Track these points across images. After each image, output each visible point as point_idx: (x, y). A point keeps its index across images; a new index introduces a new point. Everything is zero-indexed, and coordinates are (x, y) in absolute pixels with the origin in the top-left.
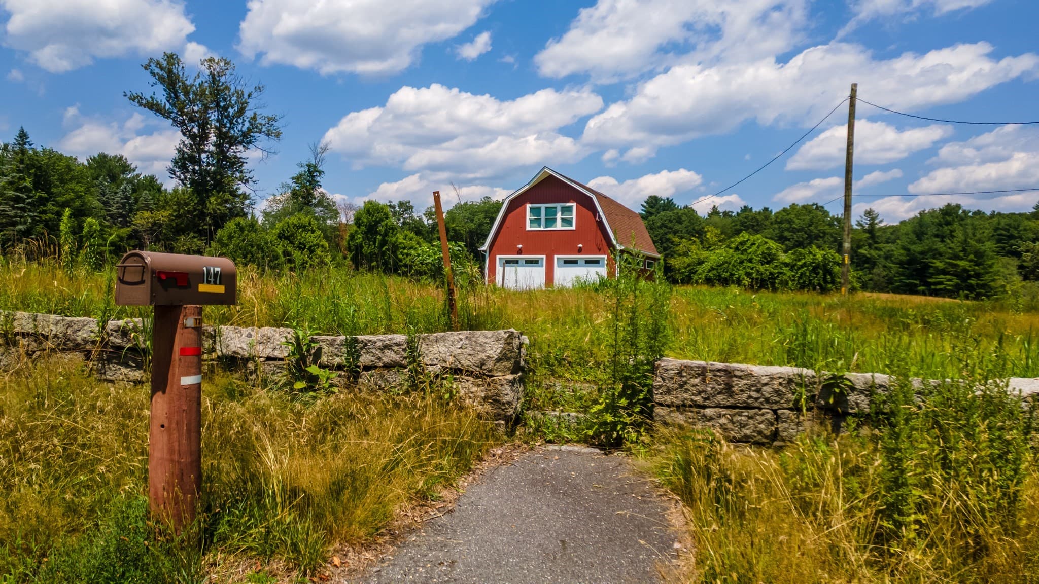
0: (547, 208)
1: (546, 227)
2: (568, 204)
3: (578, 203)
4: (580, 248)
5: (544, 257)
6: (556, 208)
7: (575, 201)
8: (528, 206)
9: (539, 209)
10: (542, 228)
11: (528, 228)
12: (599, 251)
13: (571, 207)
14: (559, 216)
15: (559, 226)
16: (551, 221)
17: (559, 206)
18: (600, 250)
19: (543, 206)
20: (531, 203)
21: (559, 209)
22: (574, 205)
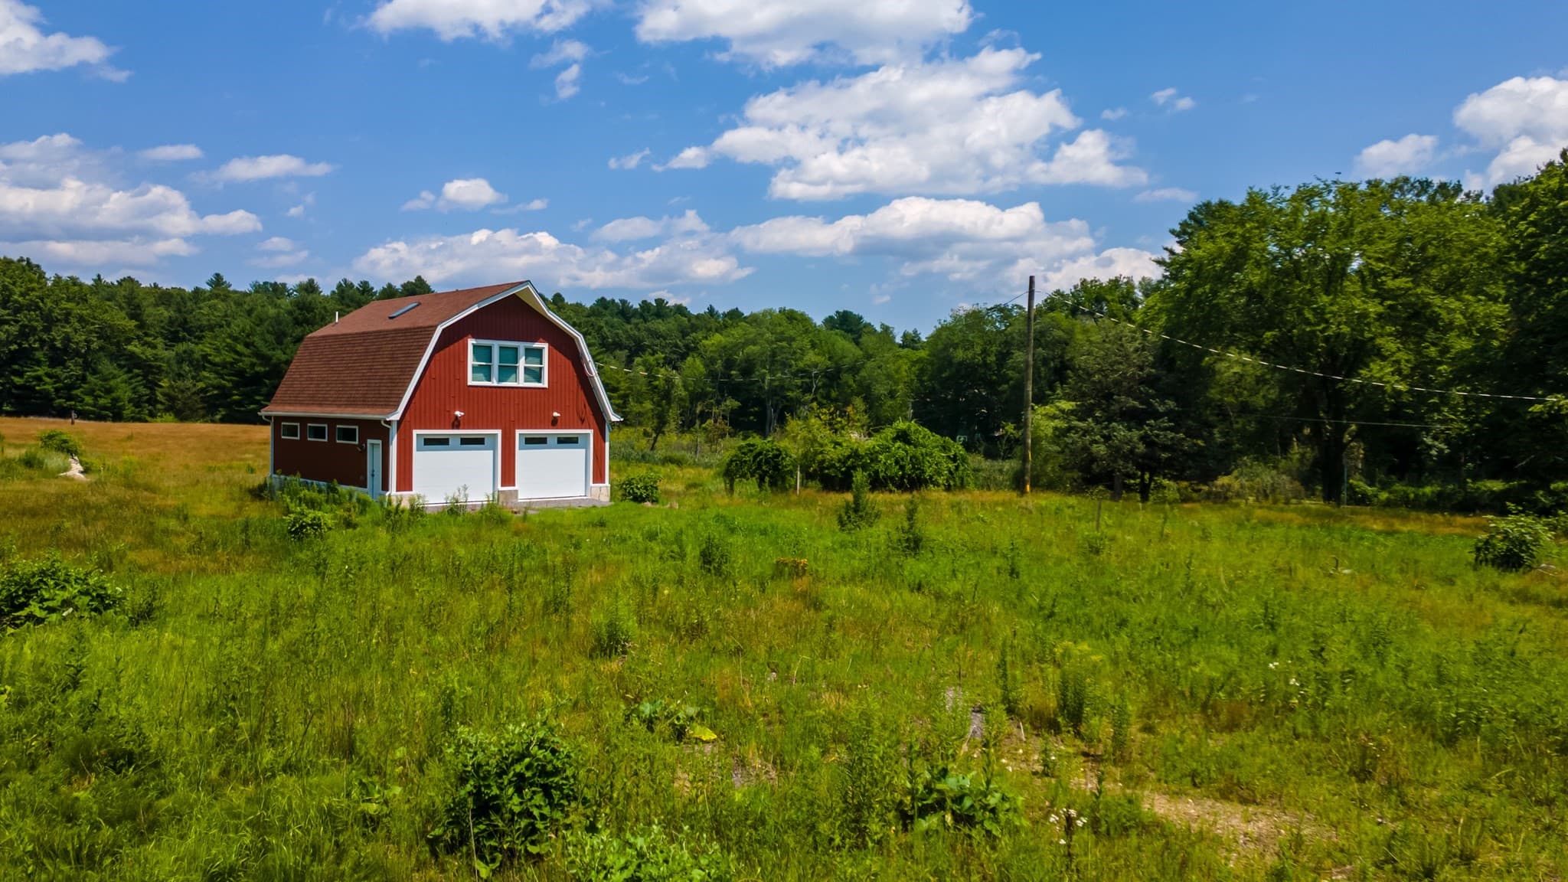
0: (501, 348)
1: (500, 381)
2: (537, 345)
3: (551, 344)
4: (555, 418)
5: (499, 432)
6: (516, 349)
7: (546, 340)
8: (471, 342)
9: (490, 348)
10: (494, 383)
11: (470, 382)
12: (582, 423)
13: (540, 350)
14: (522, 363)
15: (521, 381)
16: (507, 371)
17: (522, 346)
18: (583, 421)
19: (496, 345)
20: (474, 337)
21: (521, 351)
22: (545, 346)
